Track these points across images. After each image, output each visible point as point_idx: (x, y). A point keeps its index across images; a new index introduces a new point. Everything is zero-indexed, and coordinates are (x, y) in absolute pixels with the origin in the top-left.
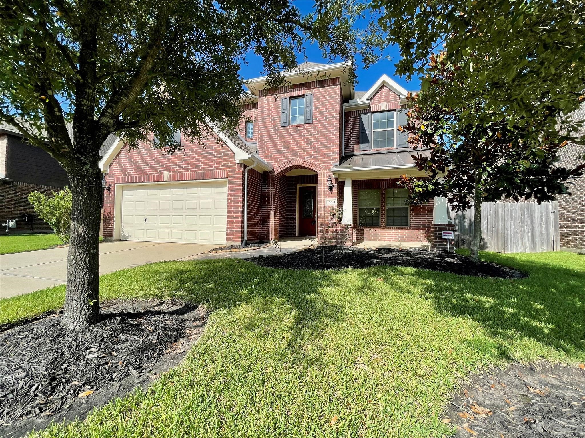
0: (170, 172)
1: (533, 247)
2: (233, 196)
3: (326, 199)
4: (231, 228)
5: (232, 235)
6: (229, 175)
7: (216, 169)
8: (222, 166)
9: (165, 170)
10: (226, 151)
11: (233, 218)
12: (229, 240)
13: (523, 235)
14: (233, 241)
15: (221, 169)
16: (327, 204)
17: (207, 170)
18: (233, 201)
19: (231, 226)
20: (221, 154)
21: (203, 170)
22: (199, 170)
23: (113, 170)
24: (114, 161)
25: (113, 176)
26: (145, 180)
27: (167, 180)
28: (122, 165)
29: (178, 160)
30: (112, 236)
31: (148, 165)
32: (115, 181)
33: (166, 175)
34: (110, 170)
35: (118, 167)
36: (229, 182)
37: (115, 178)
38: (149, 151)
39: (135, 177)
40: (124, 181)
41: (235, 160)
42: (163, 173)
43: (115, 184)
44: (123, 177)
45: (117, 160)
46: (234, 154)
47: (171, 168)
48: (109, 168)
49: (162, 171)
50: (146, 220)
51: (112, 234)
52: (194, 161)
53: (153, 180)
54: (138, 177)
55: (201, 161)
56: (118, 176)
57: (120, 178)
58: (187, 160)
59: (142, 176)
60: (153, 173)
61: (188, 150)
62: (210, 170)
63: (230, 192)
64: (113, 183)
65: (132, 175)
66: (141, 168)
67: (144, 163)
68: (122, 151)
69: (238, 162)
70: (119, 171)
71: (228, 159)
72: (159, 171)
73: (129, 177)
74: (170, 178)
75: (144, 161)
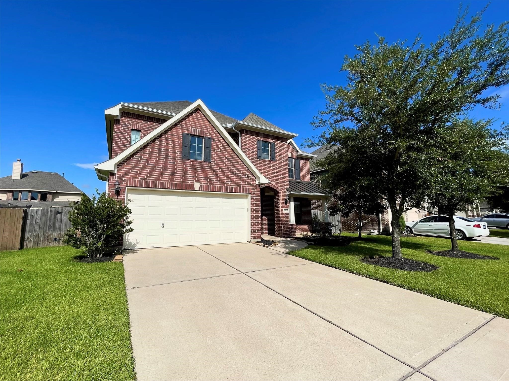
0: (201, 183)
2: (255, 207)
3: (284, 209)
5: (255, 234)
6: (251, 191)
7: (242, 186)
8: (246, 185)
9: (196, 181)
10: (249, 174)
11: (256, 222)
12: (253, 238)
14: (256, 238)
16: (284, 212)
17: (235, 186)
18: (255, 210)
19: (254, 228)
20: (245, 176)
21: (232, 185)
22: (228, 185)
23: (123, 170)
24: (126, 162)
25: (124, 177)
26: (172, 187)
27: (198, 189)
28: (138, 167)
29: (209, 174)
30: (122, 245)
31: (176, 173)
32: (127, 184)
33: (197, 185)
34: (119, 170)
35: (132, 169)
36: (251, 196)
37: (127, 180)
38: (177, 161)
39: (159, 182)
40: (142, 185)
41: (256, 182)
42: (193, 183)
43: (126, 186)
44: (140, 181)
45: (130, 161)
46: (255, 177)
47: (202, 179)
48: (117, 168)
49: (192, 181)
50: (163, 226)
51: (122, 243)
52: (224, 177)
53: (182, 188)
54: (163, 183)
55: (230, 178)
56: (133, 178)
57: (135, 181)
58: (218, 175)
59: (168, 183)
60: (182, 182)
61: (218, 168)
62: (237, 186)
63: (252, 203)
64: (124, 185)
65: (154, 180)
66: (167, 175)
67: (170, 171)
68: (138, 152)
69: (257, 183)
70: (134, 174)
71: (250, 180)
72: (189, 180)
73: (149, 182)
74: (201, 188)
75: (170, 168)
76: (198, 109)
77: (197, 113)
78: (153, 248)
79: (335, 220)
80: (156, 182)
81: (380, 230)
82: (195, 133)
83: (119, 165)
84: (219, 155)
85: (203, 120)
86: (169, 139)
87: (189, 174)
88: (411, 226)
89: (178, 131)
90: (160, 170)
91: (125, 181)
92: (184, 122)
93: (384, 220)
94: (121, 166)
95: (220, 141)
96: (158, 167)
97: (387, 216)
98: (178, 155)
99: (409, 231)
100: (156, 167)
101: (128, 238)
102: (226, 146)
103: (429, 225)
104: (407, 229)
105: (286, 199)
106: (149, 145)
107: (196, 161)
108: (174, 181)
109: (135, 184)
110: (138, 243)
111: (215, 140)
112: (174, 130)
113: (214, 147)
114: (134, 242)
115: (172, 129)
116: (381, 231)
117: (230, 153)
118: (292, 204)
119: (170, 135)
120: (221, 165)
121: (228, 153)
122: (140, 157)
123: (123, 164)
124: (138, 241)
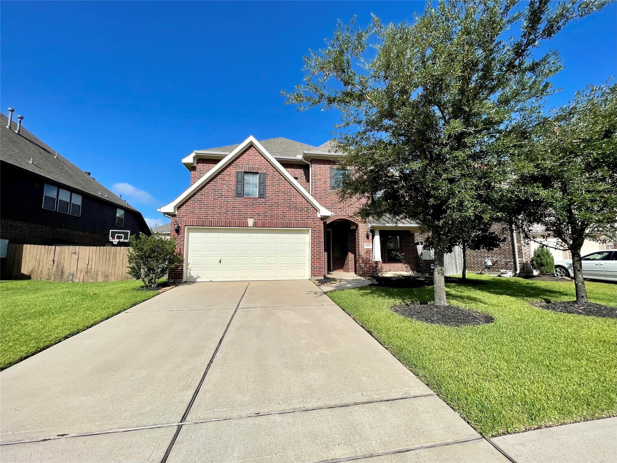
0: (254, 220)
1: (457, 272)
3: (365, 244)
4: (315, 266)
5: (316, 272)
6: (312, 225)
7: (301, 220)
8: (305, 218)
9: (249, 217)
10: (309, 207)
11: (317, 259)
12: (314, 276)
13: (452, 265)
14: (317, 276)
15: (305, 220)
16: (366, 247)
17: (293, 220)
18: (316, 246)
19: (315, 264)
20: (305, 209)
22: (285, 220)
23: (183, 212)
24: (185, 204)
25: (183, 218)
26: (226, 225)
27: (252, 226)
28: (195, 208)
29: (263, 210)
30: (182, 278)
31: (230, 211)
32: (186, 224)
33: (251, 222)
34: (179, 212)
35: (190, 210)
36: (312, 231)
37: (186, 220)
38: (231, 199)
39: (214, 221)
40: (199, 224)
41: (317, 215)
42: (247, 219)
43: (186, 226)
44: (197, 220)
45: (188, 203)
46: (317, 210)
47: (256, 216)
48: (178, 210)
49: (246, 218)
50: (220, 262)
51: (182, 276)
52: (279, 212)
53: (236, 225)
54: (218, 221)
55: (286, 213)
56: (191, 218)
57: (193, 220)
58: (273, 210)
59: (222, 221)
60: (236, 219)
61: (273, 203)
62: (295, 220)
63: (313, 238)
64: (183, 225)
65: (209, 218)
66: (221, 213)
67: (224, 209)
68: (195, 195)
69: (319, 216)
70: (192, 214)
71: (310, 213)
72: (243, 217)
73: (205, 220)
74: (255, 225)
75: (224, 207)
76: (251, 146)
77: (251, 150)
78: (211, 281)
79: (455, 257)
80: (211, 221)
81: (516, 271)
82: (248, 170)
83: (179, 207)
84: (274, 190)
85: (257, 156)
86: (223, 179)
87: (243, 211)
88: (566, 266)
89: (232, 170)
90: (215, 209)
91: (184, 221)
92: (238, 161)
93: (522, 257)
94: (180, 208)
95: (276, 175)
96: (213, 207)
97: (528, 251)
98: (232, 193)
99: (563, 272)
100: (211, 207)
101: (190, 272)
102: (282, 179)
103: (596, 265)
104: (560, 269)
105: (367, 233)
106: (204, 187)
107: (250, 198)
108: (228, 219)
109: (193, 224)
110: (198, 277)
111: (270, 175)
112: (228, 169)
113: (268, 182)
114: (195, 276)
115: (226, 169)
116: (518, 272)
117: (286, 187)
118: (377, 238)
119: (224, 175)
120: (276, 199)
121: (284, 186)
122: (197, 198)
123: (182, 206)
124: (198, 276)
